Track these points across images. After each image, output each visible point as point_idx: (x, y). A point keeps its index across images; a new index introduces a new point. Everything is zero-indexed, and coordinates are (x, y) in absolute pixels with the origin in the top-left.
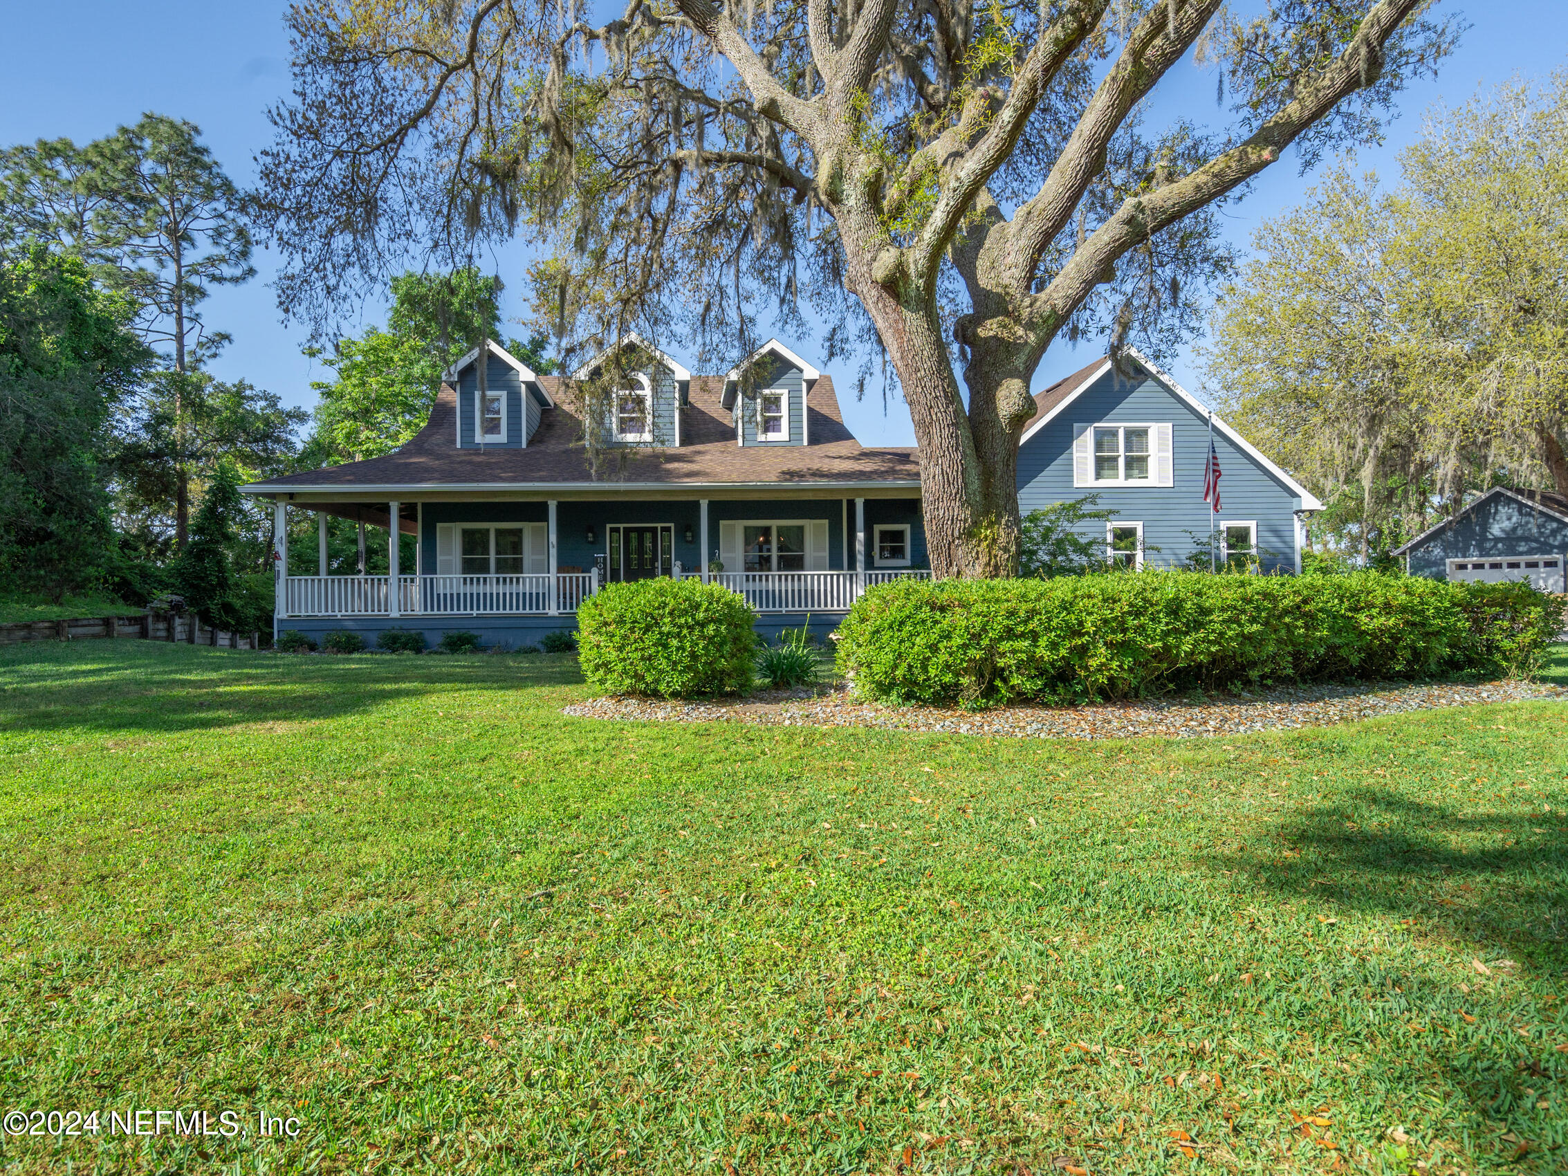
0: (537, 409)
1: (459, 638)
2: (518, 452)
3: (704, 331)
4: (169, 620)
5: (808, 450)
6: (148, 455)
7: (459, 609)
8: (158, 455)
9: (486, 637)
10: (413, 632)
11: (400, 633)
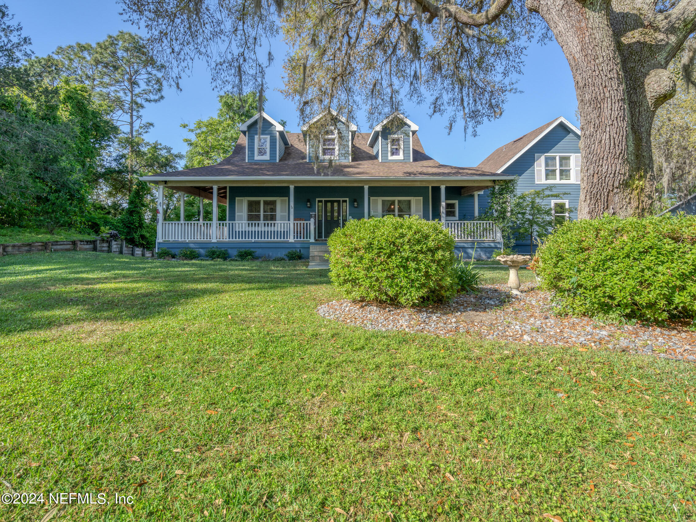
0: (283, 146)
1: (245, 253)
2: (274, 164)
3: (372, 98)
4: (109, 242)
5: (413, 163)
6: (115, 171)
7: (245, 238)
8: (120, 172)
9: (258, 252)
10: (223, 249)
11: (216, 250)
